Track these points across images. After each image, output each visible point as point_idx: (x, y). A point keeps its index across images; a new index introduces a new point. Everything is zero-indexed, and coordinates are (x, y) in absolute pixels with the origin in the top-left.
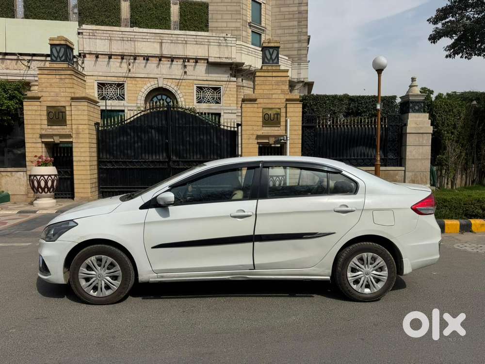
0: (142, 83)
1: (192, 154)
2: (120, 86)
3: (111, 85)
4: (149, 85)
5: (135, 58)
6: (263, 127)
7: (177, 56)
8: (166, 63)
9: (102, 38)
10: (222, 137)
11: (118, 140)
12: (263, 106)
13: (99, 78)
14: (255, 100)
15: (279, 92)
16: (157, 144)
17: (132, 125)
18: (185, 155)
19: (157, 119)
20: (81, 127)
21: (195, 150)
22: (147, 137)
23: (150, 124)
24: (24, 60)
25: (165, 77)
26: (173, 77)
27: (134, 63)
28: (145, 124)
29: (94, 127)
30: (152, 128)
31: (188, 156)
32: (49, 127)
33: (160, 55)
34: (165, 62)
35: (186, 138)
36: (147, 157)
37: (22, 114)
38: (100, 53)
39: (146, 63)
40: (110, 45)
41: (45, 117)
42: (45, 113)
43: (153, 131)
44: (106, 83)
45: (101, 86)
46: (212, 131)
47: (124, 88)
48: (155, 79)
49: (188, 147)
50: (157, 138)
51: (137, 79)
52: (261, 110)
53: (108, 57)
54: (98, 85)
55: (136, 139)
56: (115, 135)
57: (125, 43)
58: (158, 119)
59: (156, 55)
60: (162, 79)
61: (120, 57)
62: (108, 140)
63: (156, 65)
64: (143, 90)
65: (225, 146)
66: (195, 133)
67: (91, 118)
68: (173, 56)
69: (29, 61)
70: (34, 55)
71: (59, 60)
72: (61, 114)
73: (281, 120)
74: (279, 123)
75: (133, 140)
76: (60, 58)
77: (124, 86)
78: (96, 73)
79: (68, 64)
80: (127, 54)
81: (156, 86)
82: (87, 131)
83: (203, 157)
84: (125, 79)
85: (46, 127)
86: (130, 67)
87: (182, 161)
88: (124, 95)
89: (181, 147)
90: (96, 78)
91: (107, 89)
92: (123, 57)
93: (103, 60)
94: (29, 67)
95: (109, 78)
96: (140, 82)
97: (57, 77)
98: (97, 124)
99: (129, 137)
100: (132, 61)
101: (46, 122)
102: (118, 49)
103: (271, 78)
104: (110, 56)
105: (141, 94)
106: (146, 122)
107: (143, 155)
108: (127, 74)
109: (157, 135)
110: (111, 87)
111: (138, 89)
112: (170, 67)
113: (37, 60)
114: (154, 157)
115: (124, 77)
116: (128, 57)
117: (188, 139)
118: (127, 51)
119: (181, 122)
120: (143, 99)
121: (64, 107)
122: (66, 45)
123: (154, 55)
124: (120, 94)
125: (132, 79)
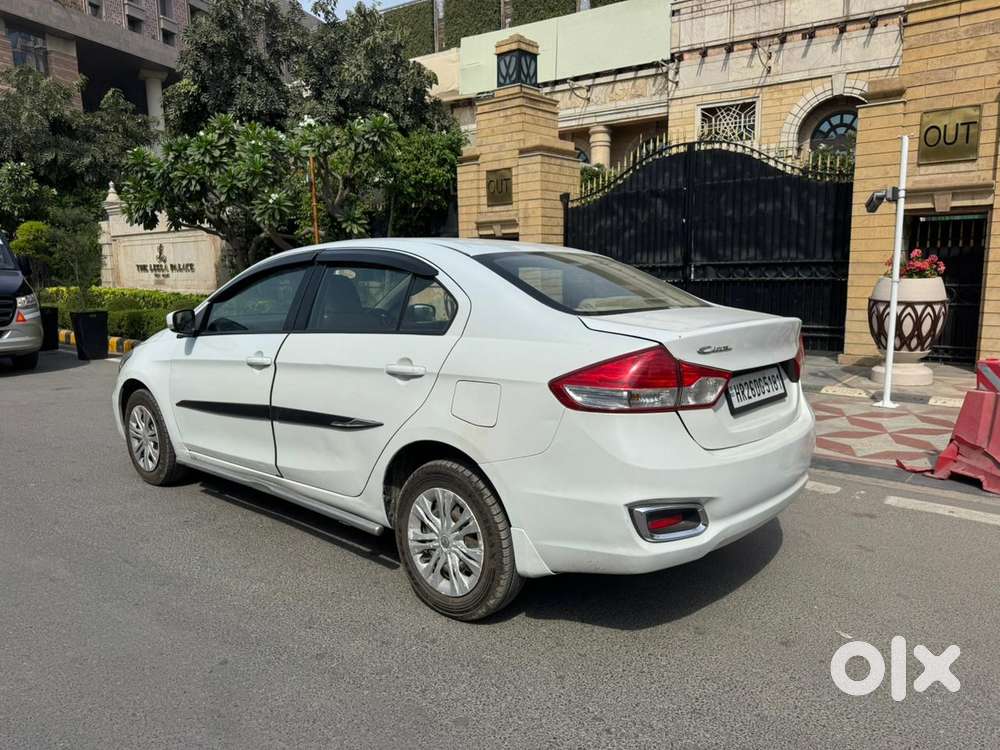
0: (796, 93)
1: (736, 249)
2: (747, 108)
3: (728, 109)
4: (810, 95)
5: (783, 38)
6: (919, 165)
7: (885, 12)
8: (856, 35)
9: (717, 10)
10: (813, 202)
11: (597, 225)
12: (925, 106)
13: (705, 98)
14: (900, 93)
15: (981, 56)
16: (666, 229)
17: (622, 191)
18: (721, 252)
19: (667, 175)
20: (531, 204)
21: (744, 237)
22: (646, 215)
23: (654, 188)
24: (580, 88)
25: (851, 68)
26: (874, 65)
27: (779, 50)
28: (644, 188)
29: (560, 203)
30: (655, 194)
31: (728, 253)
32: (490, 209)
33: (844, 19)
34: (854, 34)
35: (726, 210)
36: (645, 259)
37: (456, 190)
38: (710, 44)
39: (808, 46)
40: (732, 22)
41: (484, 192)
42: (484, 184)
43: (659, 201)
44: (718, 108)
45: (709, 113)
46: (788, 189)
47: (754, 113)
48: (825, 80)
49: (729, 233)
50: (666, 216)
51: (784, 87)
52: (916, 118)
53: (724, 51)
54: (703, 115)
55: (627, 221)
56: (592, 215)
57: (764, 11)
58: (671, 175)
59: (833, 21)
60: (842, 77)
61: (749, 45)
62: (580, 228)
63: (830, 45)
64: (795, 110)
65: (820, 225)
66: (746, 199)
67: (551, 186)
68: (877, 14)
69: (589, 88)
70: (597, 75)
71: (508, 81)
72: (504, 182)
73: (982, 141)
74: (975, 149)
75: (621, 224)
76: (510, 77)
77: (754, 108)
78: (700, 90)
79: (521, 86)
80: (766, 34)
81: (828, 95)
82: (539, 212)
83: (764, 255)
84: (759, 90)
85: (485, 208)
86: (771, 62)
87: (714, 266)
88: (752, 127)
89: (714, 233)
90: (698, 100)
91: (720, 120)
92: (754, 42)
93: (716, 57)
94: (588, 99)
95: (725, 96)
96: (790, 93)
97: (502, 114)
98: (565, 198)
99: (615, 218)
100: (776, 47)
101: (484, 200)
102: (747, 28)
103: (956, 19)
104: (729, 48)
105: (790, 118)
106: (647, 184)
107: (639, 255)
108: (762, 80)
109: (666, 209)
110: (728, 115)
111: (784, 109)
112: (866, 43)
113: (601, 84)
114: (658, 259)
115: (757, 87)
116: (768, 41)
117: (730, 212)
118: (766, 28)
119: (716, 175)
120: (795, 129)
121: (509, 169)
122: (519, 50)
123: (827, 22)
124: (745, 127)
125: (772, 89)
